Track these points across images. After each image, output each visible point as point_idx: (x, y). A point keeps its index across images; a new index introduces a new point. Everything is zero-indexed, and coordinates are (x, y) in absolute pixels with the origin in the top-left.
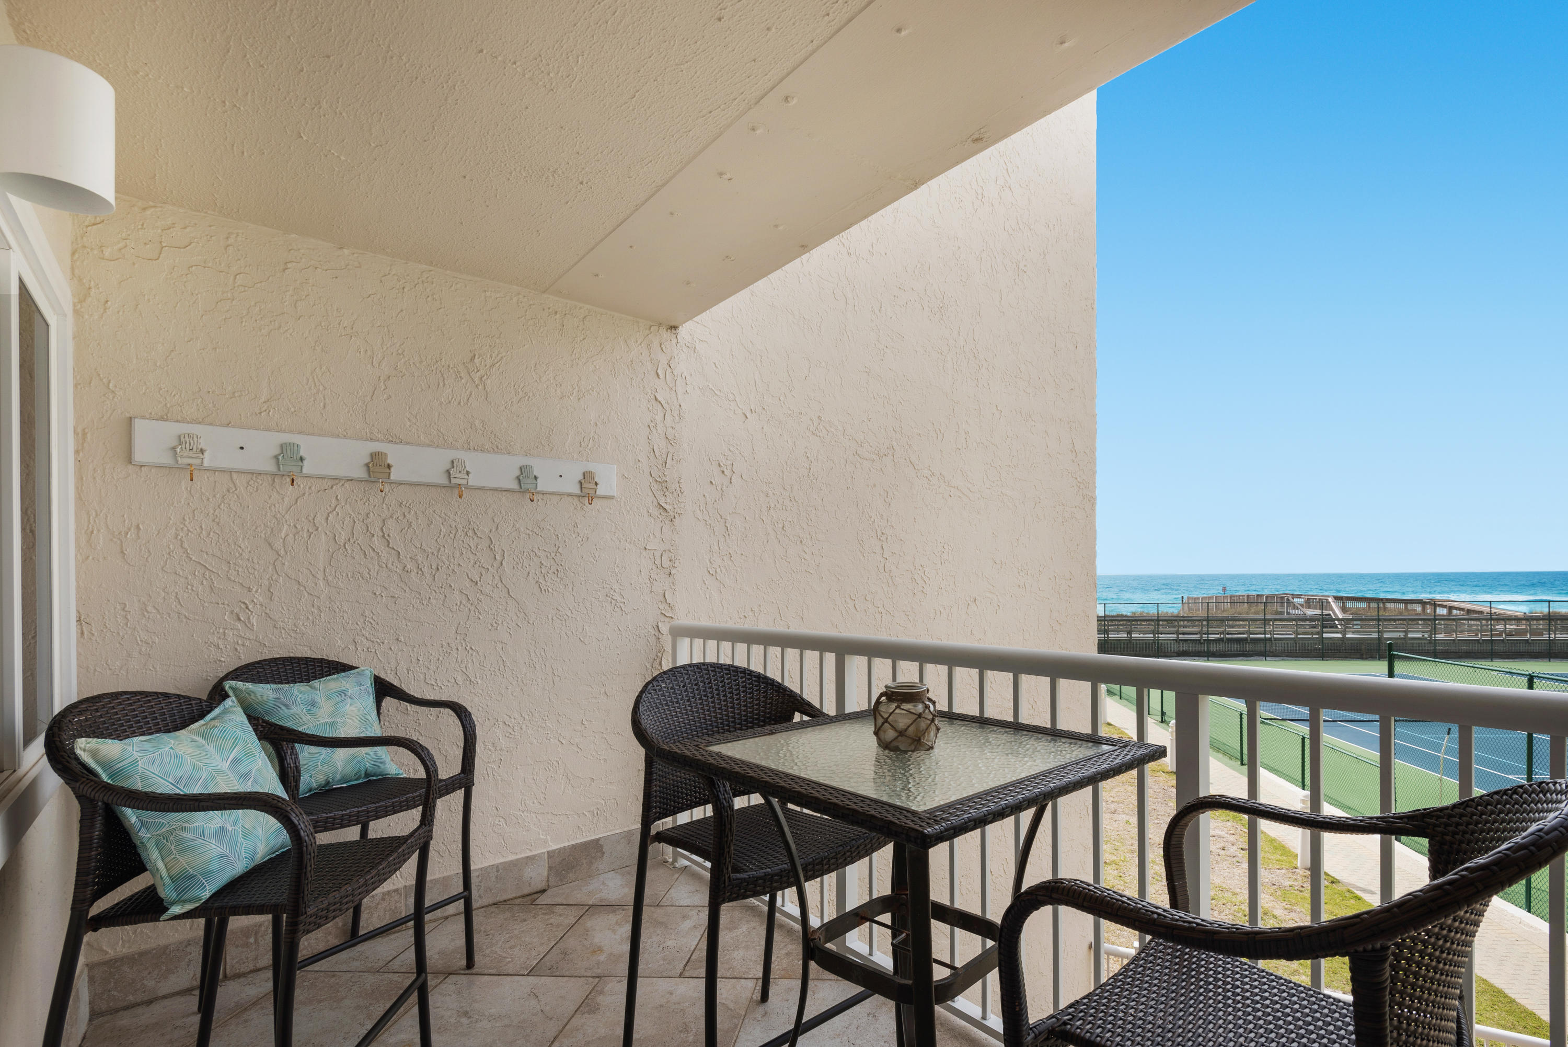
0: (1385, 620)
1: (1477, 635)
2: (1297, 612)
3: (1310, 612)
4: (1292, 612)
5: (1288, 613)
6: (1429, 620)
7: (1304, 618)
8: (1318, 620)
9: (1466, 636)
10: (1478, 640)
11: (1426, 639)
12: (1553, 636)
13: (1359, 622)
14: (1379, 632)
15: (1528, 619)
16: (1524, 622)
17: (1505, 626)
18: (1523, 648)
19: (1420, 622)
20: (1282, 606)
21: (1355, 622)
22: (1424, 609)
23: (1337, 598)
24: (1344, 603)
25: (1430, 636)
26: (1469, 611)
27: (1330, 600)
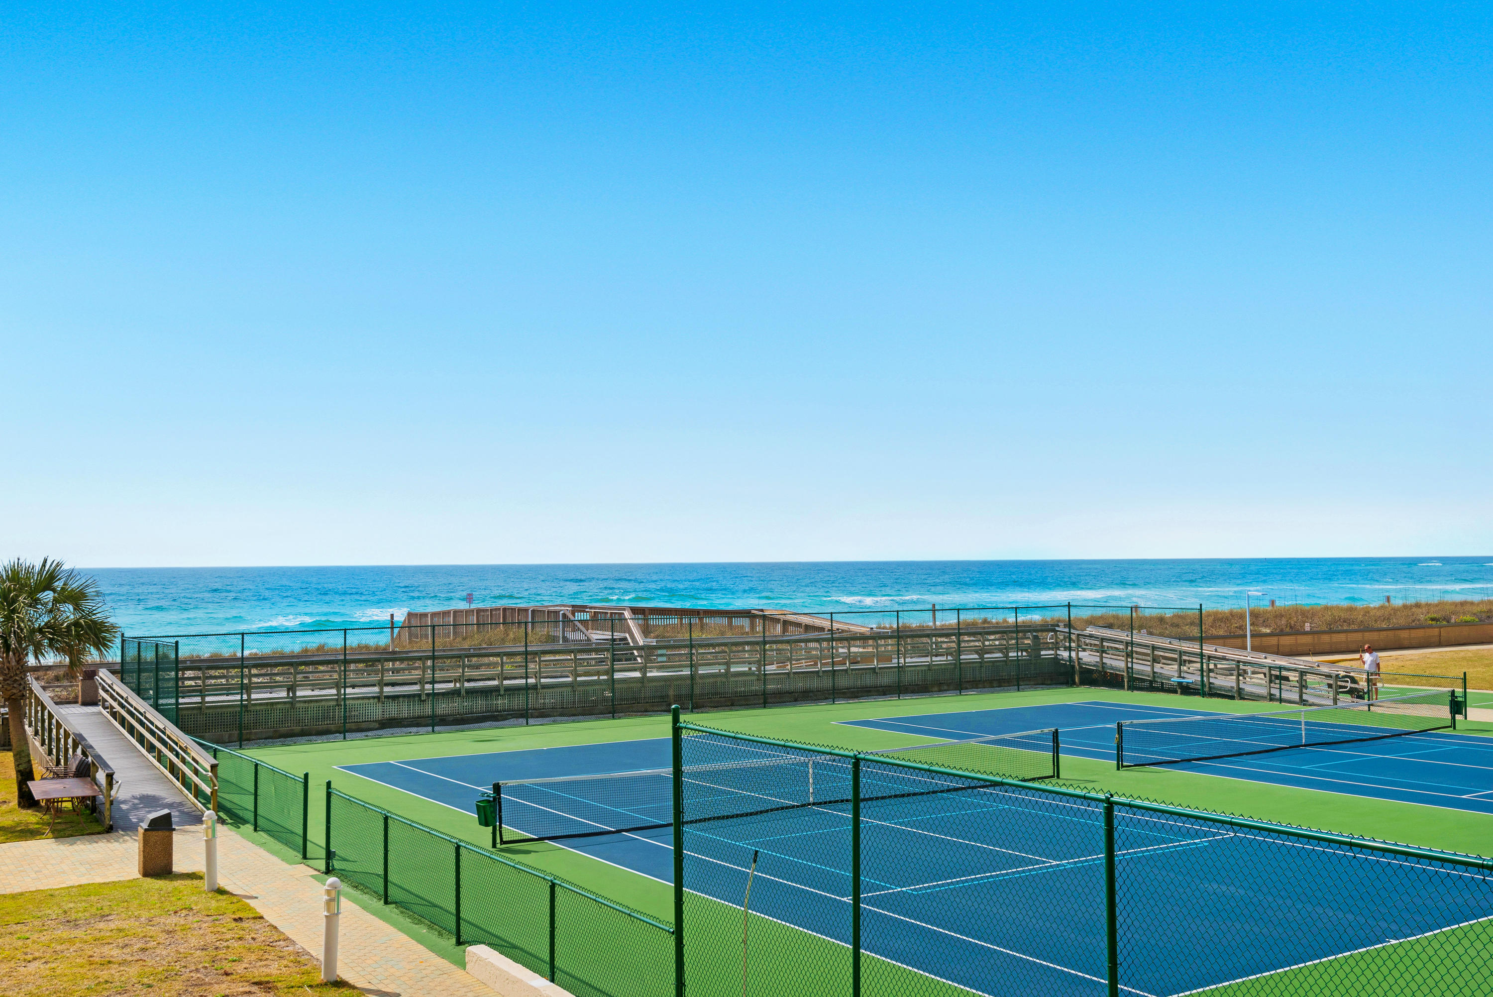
0: (701, 646)
1: (816, 664)
2: (578, 636)
3: (597, 636)
4: (571, 636)
5: (565, 639)
6: (757, 643)
7: (587, 647)
8: (607, 650)
9: (804, 666)
10: (818, 672)
11: (753, 674)
12: (902, 660)
13: (664, 652)
14: (691, 666)
15: (876, 636)
16: (870, 642)
17: (849, 650)
18: (869, 681)
19: (747, 648)
20: (557, 627)
21: (660, 652)
22: (753, 626)
23: (635, 611)
24: (646, 620)
25: (759, 670)
26: (808, 628)
27: (627, 614)
